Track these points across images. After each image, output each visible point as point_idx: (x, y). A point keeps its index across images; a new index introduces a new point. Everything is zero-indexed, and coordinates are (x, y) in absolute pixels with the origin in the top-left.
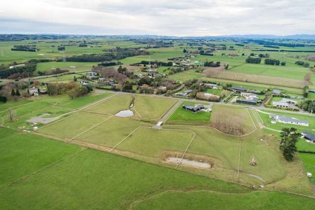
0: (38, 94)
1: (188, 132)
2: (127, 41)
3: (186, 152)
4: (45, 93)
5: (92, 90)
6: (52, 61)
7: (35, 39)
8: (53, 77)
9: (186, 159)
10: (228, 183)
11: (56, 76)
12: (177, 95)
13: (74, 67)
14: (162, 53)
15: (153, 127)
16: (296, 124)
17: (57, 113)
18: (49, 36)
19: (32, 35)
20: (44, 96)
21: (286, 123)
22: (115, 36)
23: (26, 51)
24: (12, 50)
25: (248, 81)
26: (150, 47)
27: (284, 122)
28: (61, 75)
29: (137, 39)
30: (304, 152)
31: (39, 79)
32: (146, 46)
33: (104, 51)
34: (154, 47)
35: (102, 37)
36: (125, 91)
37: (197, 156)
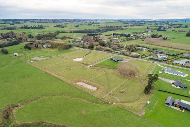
0: (46, 47)
1: (101, 71)
2: (118, 22)
3: (90, 81)
4: (50, 47)
5: (72, 47)
6: (67, 32)
7: (70, 21)
8: (61, 40)
9: (87, 84)
10: (97, 98)
11: (62, 40)
12: (115, 52)
13: (75, 35)
14: (132, 29)
15: (85, 67)
16: (177, 75)
17: (48, 56)
18: (77, 20)
19: (69, 20)
20: (48, 48)
21: (170, 73)
22: (113, 20)
23: (60, 27)
24: (54, 27)
25: (172, 47)
26: (128, 26)
27: (168, 73)
28: (65, 39)
29: (125, 21)
30: (162, 91)
31: (54, 40)
32: (126, 25)
33: (99, 28)
34: (131, 26)
35: (105, 20)
36: (89, 49)
37: (93, 83)
